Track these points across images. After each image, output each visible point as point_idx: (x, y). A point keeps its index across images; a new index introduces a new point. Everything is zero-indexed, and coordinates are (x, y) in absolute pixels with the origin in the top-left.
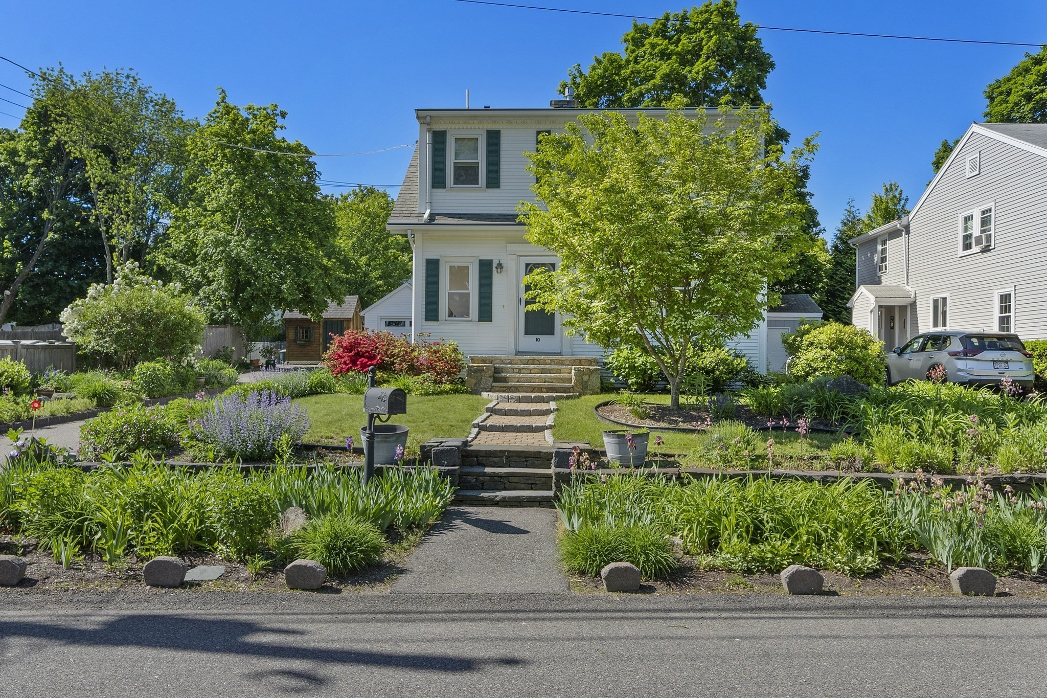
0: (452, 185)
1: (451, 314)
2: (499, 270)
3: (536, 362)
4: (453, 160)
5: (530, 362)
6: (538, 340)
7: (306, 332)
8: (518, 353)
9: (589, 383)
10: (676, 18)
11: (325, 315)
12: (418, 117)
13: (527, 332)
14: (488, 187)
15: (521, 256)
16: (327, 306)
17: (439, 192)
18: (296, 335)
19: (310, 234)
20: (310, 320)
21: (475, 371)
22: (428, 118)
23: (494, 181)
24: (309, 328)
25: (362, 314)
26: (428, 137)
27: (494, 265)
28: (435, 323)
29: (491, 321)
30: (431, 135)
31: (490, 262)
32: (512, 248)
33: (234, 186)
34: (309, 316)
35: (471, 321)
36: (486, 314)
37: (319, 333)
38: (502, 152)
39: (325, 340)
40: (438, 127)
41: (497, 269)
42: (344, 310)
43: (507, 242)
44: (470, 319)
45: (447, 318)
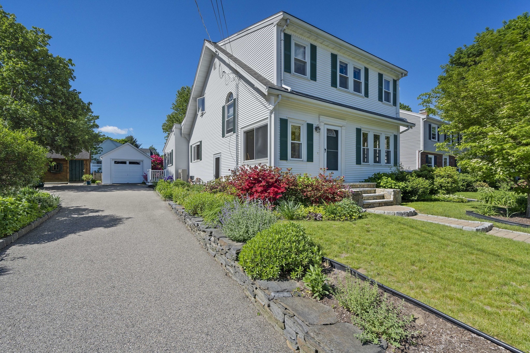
0: (294, 73)
2: (318, 131)
4: (294, 57)
6: (332, 173)
7: (57, 166)
13: (328, 169)
14: (311, 79)
15: (325, 124)
17: (288, 75)
21: (356, 195)
22: (288, 21)
23: (314, 76)
26: (283, 36)
27: (314, 128)
28: (286, 162)
29: (312, 161)
31: (312, 126)
32: (322, 118)
36: (310, 157)
37: (67, 167)
38: (317, 60)
39: (71, 170)
40: (288, 32)
41: (316, 130)
42: (84, 155)
43: (320, 115)
44: (302, 159)
45: (291, 159)
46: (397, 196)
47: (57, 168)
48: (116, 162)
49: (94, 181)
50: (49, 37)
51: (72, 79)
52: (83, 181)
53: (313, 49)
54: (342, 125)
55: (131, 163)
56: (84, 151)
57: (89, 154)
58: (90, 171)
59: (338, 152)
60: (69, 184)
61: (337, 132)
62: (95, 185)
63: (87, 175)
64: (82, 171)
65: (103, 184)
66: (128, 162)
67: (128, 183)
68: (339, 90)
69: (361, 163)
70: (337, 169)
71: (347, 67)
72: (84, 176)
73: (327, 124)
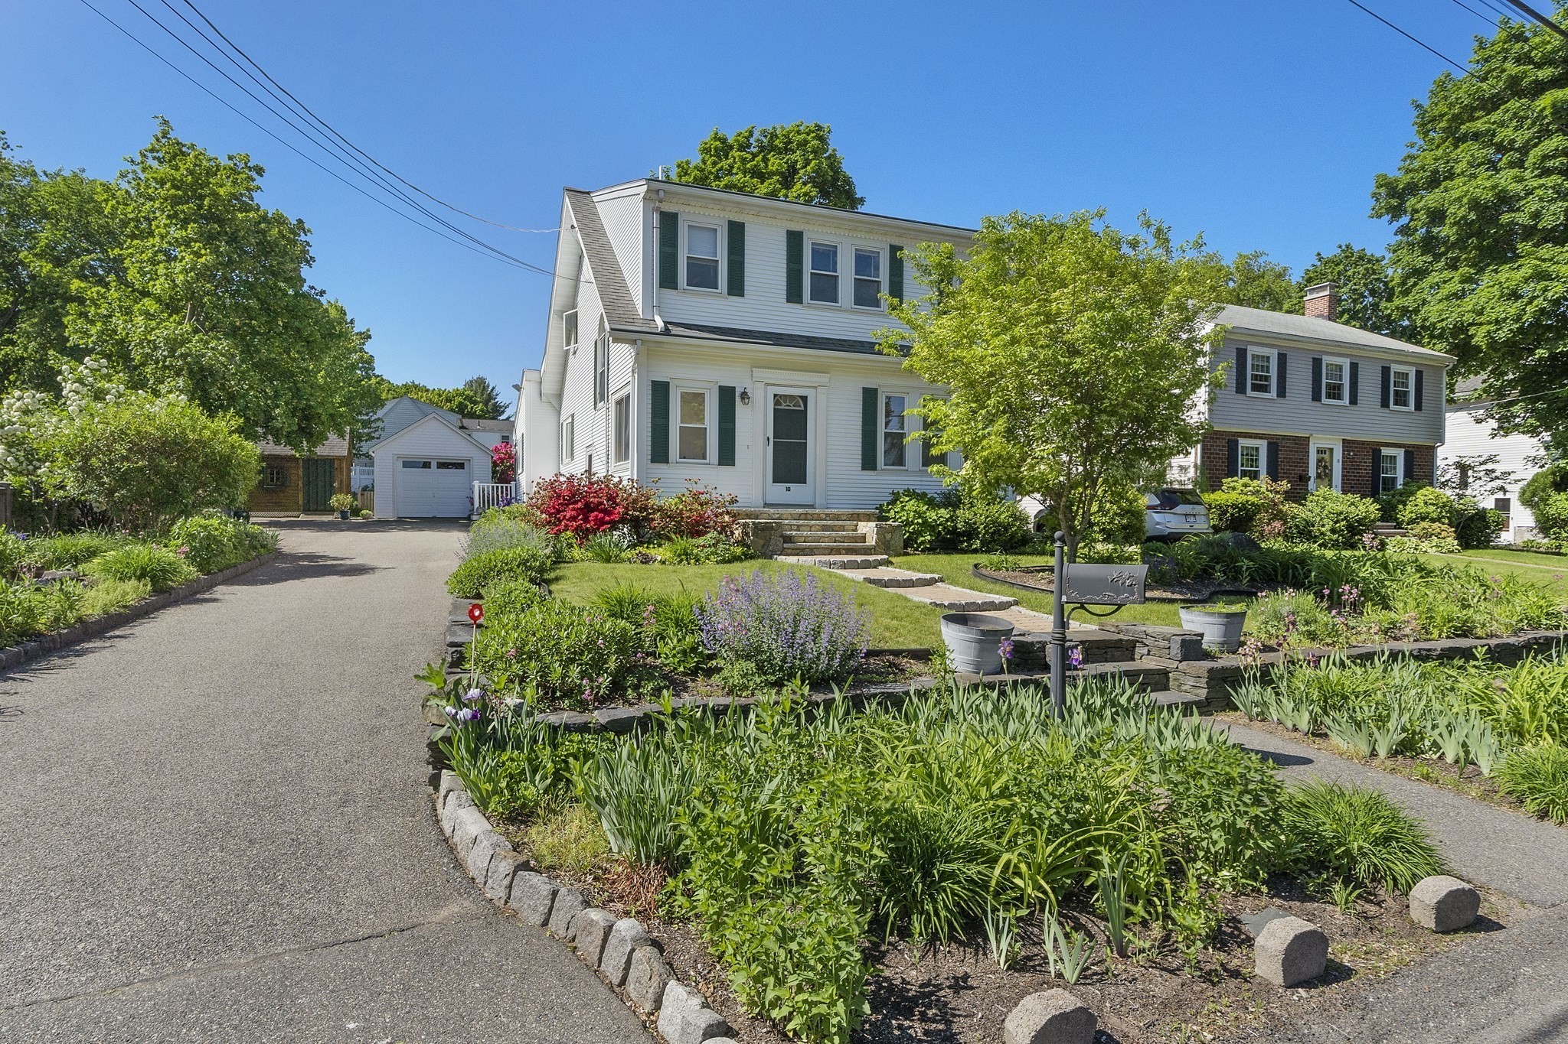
0: (686, 287)
1: (683, 455)
2: (745, 400)
3: (809, 517)
4: (687, 254)
5: (803, 517)
6: (788, 489)
7: (278, 474)
8: (766, 505)
9: (892, 542)
10: (764, 133)
12: (648, 191)
13: (775, 480)
14: (729, 294)
15: (768, 384)
17: (669, 293)
22: (662, 193)
23: (737, 287)
24: (282, 468)
26: (655, 219)
27: (738, 394)
28: (663, 466)
29: (734, 464)
30: (659, 217)
31: (732, 390)
32: (759, 373)
35: (709, 464)
36: (727, 456)
37: (298, 475)
38: (746, 252)
39: (307, 484)
40: (667, 207)
41: (743, 398)
42: (334, 446)
43: (752, 367)
44: (707, 461)
45: (678, 460)
46: (888, 536)
47: (278, 479)
48: (407, 464)
49: (356, 512)
50: (260, 171)
51: (307, 262)
52: (332, 510)
53: (737, 231)
54: (817, 385)
55: (442, 465)
56: (332, 436)
57: (346, 444)
58: (349, 485)
59: (806, 443)
60: (303, 517)
61: (804, 399)
62: (360, 520)
63: (341, 497)
64: (331, 486)
65: (376, 518)
66: (434, 465)
67: (434, 517)
68: (809, 306)
69: (878, 468)
70: (802, 480)
71: (835, 253)
72: (334, 498)
73: (774, 385)
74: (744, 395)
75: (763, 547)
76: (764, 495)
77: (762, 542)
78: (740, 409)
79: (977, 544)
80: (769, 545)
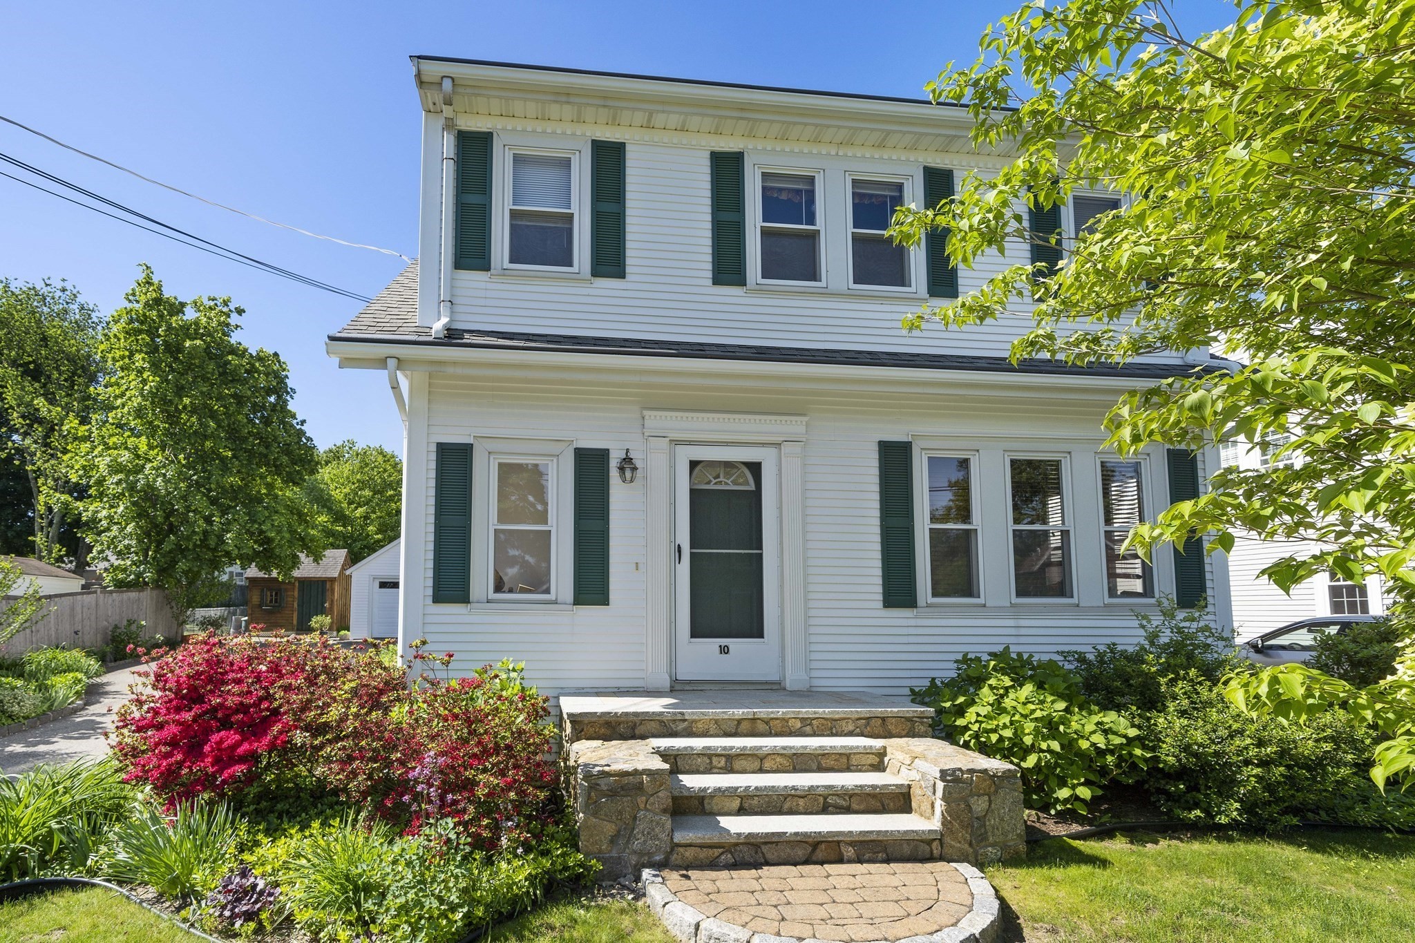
0: (507, 265)
1: (499, 587)
2: (628, 474)
4: (509, 205)
5: (745, 726)
6: (724, 650)
7: (276, 594)
8: (675, 684)
9: (992, 821)
11: (296, 573)
12: (421, 82)
13: (696, 633)
14: (595, 273)
16: (299, 562)
17: (472, 279)
18: (262, 599)
19: (276, 466)
20: (276, 579)
21: (613, 793)
22: (447, 85)
23: (610, 261)
24: (280, 590)
25: (348, 572)
26: (448, 145)
27: (614, 464)
28: (459, 608)
29: (605, 601)
30: (452, 138)
31: (602, 456)
32: (657, 421)
33: (147, 387)
34: (274, 574)
35: (555, 602)
36: (592, 586)
37: (293, 596)
38: (629, 195)
39: (301, 605)
41: (624, 471)
43: (643, 409)
44: (552, 596)
45: (492, 595)
46: (979, 805)
47: (276, 600)
48: (382, 586)
53: (609, 156)
54: (779, 439)
59: (760, 556)
61: (755, 468)
63: (321, 618)
64: (323, 606)
68: (760, 290)
69: (921, 601)
70: (755, 630)
71: (811, 194)
72: (314, 619)
73: (690, 443)
74: (627, 463)
75: (613, 841)
76: (672, 661)
77: (609, 829)
78: (619, 493)
79: (1232, 810)
80: (630, 837)
